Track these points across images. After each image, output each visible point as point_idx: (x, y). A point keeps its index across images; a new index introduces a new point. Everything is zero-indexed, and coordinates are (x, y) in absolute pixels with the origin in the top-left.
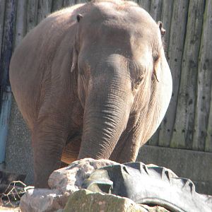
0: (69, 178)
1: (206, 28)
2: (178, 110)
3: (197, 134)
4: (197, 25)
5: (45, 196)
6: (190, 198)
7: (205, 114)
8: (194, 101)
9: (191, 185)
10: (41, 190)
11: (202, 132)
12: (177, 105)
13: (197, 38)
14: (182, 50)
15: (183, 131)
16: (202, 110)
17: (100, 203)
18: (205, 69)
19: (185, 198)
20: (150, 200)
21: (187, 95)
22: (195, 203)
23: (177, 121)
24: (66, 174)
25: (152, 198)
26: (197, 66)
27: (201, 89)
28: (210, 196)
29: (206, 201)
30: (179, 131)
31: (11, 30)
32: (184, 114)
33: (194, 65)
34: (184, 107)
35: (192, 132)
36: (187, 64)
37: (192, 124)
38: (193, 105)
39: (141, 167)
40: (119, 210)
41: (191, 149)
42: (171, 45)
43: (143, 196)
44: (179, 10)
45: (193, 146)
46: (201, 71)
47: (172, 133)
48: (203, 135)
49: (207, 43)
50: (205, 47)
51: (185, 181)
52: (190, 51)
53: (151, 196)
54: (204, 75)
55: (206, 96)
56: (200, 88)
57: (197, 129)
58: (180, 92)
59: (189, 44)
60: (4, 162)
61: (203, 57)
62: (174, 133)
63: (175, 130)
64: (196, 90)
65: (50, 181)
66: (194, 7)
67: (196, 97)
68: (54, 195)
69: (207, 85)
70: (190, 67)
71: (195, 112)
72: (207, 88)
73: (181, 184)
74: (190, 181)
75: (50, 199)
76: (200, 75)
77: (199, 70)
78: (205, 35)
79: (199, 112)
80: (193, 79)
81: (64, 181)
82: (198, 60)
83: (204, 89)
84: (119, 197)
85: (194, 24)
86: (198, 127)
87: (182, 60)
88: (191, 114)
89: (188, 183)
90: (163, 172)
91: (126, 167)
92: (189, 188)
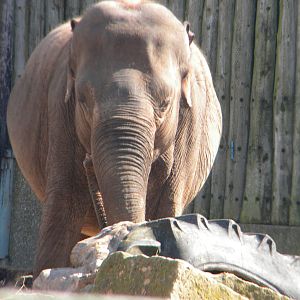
0: (99, 250)
1: (281, 53)
2: (249, 170)
3: (277, 202)
4: (268, 50)
5: (68, 277)
6: (270, 260)
7: (287, 174)
8: (269, 155)
9: (269, 243)
10: (61, 270)
11: (284, 199)
12: (246, 162)
13: (269, 68)
14: (249, 85)
15: (257, 199)
16: (282, 168)
17: (144, 269)
18: (283, 110)
19: (263, 260)
20: (214, 266)
21: (260, 148)
22: (277, 268)
23: (248, 185)
24: (94, 245)
25: (217, 263)
26: (271, 107)
27: (280, 138)
28: (297, 257)
29: (291, 264)
30: (252, 199)
31: (8, 71)
32: (257, 175)
33: (267, 106)
34: (256, 165)
35: (269, 199)
36: (258, 105)
37: (269, 189)
38: (269, 162)
39: (199, 221)
40: (170, 277)
41: (270, 224)
42: (233, 79)
43: (204, 261)
44: (242, 30)
45: (273, 220)
46: (277, 113)
47: (242, 203)
48: (286, 203)
49: (284, 74)
50: (281, 80)
51: (261, 238)
52: (261, 85)
53: (214, 261)
54: (283, 119)
55: (287, 148)
56: (278, 137)
57: (276, 195)
58: (250, 144)
59: (259, 77)
60: (8, 257)
61: (279, 94)
62: (245, 202)
63: (246, 199)
64: (272, 141)
65: (72, 256)
66: (263, 24)
67: (273, 150)
68: (80, 275)
69: (287, 133)
70: (262, 109)
71: (272, 171)
72: (288, 137)
73: (256, 241)
74: (267, 237)
75: (74, 280)
76: (277, 119)
77: (275, 112)
78: (280, 63)
79: (278, 172)
80: (268, 125)
81: (93, 255)
82: (273, 98)
83: (283, 138)
84: (170, 259)
85: (264, 48)
86: (278, 192)
87: (251, 100)
88: (267, 174)
89: (265, 240)
90: (230, 227)
91: (178, 222)
92: (267, 247)
